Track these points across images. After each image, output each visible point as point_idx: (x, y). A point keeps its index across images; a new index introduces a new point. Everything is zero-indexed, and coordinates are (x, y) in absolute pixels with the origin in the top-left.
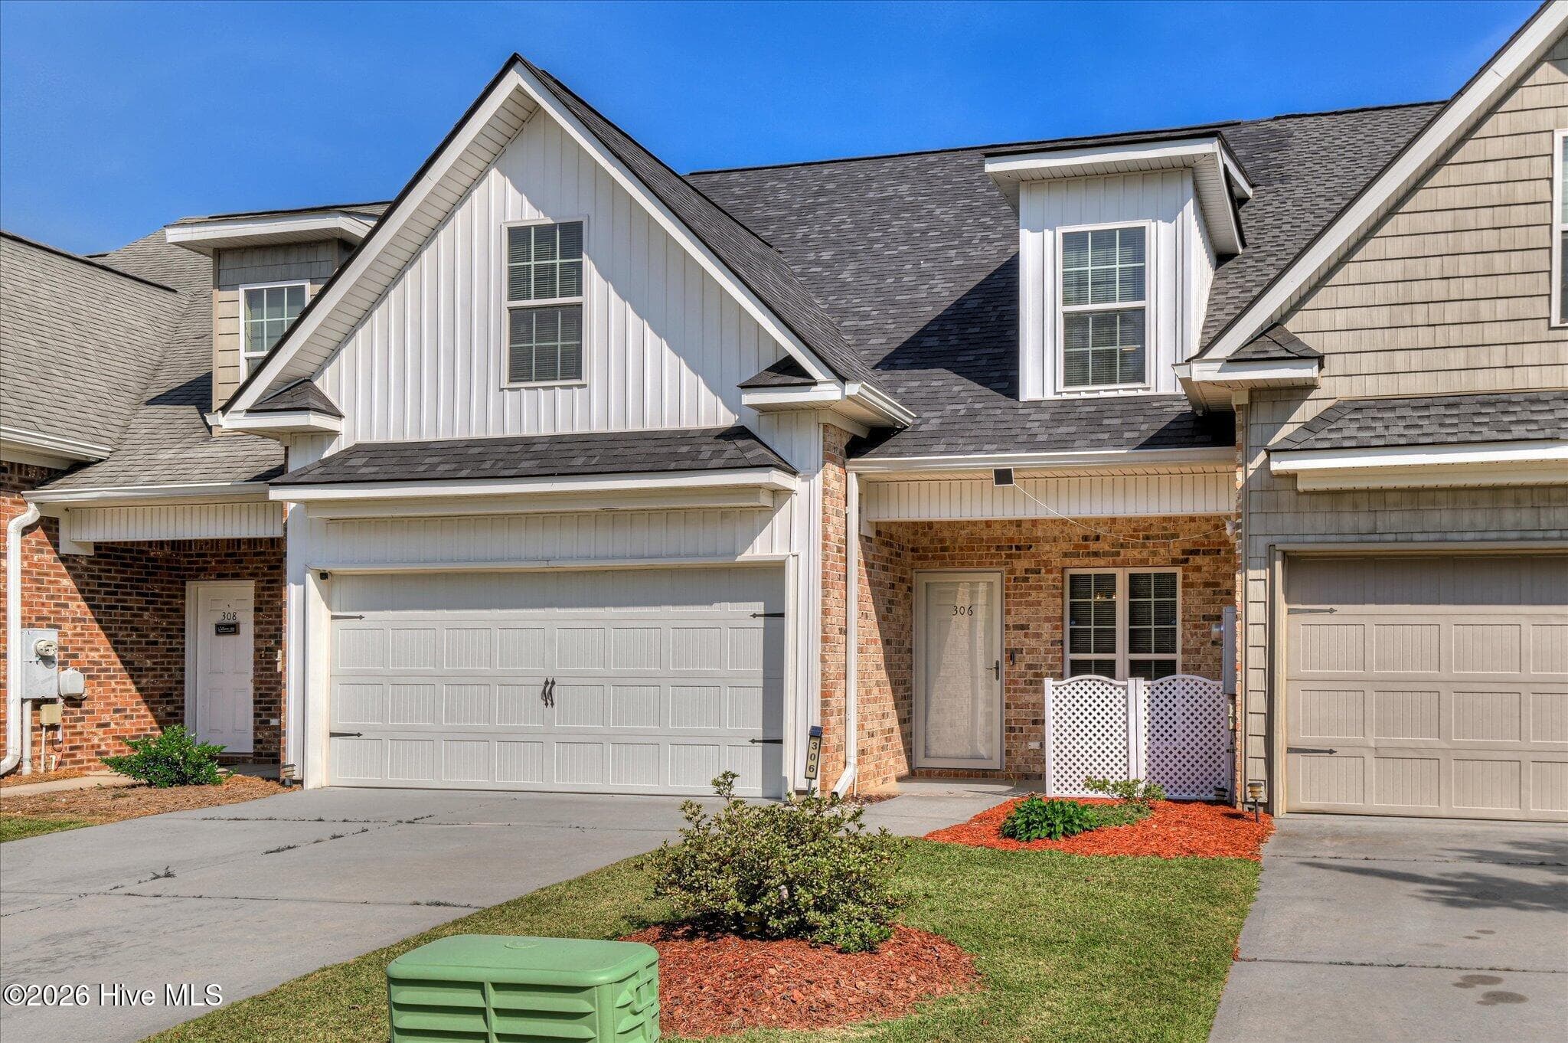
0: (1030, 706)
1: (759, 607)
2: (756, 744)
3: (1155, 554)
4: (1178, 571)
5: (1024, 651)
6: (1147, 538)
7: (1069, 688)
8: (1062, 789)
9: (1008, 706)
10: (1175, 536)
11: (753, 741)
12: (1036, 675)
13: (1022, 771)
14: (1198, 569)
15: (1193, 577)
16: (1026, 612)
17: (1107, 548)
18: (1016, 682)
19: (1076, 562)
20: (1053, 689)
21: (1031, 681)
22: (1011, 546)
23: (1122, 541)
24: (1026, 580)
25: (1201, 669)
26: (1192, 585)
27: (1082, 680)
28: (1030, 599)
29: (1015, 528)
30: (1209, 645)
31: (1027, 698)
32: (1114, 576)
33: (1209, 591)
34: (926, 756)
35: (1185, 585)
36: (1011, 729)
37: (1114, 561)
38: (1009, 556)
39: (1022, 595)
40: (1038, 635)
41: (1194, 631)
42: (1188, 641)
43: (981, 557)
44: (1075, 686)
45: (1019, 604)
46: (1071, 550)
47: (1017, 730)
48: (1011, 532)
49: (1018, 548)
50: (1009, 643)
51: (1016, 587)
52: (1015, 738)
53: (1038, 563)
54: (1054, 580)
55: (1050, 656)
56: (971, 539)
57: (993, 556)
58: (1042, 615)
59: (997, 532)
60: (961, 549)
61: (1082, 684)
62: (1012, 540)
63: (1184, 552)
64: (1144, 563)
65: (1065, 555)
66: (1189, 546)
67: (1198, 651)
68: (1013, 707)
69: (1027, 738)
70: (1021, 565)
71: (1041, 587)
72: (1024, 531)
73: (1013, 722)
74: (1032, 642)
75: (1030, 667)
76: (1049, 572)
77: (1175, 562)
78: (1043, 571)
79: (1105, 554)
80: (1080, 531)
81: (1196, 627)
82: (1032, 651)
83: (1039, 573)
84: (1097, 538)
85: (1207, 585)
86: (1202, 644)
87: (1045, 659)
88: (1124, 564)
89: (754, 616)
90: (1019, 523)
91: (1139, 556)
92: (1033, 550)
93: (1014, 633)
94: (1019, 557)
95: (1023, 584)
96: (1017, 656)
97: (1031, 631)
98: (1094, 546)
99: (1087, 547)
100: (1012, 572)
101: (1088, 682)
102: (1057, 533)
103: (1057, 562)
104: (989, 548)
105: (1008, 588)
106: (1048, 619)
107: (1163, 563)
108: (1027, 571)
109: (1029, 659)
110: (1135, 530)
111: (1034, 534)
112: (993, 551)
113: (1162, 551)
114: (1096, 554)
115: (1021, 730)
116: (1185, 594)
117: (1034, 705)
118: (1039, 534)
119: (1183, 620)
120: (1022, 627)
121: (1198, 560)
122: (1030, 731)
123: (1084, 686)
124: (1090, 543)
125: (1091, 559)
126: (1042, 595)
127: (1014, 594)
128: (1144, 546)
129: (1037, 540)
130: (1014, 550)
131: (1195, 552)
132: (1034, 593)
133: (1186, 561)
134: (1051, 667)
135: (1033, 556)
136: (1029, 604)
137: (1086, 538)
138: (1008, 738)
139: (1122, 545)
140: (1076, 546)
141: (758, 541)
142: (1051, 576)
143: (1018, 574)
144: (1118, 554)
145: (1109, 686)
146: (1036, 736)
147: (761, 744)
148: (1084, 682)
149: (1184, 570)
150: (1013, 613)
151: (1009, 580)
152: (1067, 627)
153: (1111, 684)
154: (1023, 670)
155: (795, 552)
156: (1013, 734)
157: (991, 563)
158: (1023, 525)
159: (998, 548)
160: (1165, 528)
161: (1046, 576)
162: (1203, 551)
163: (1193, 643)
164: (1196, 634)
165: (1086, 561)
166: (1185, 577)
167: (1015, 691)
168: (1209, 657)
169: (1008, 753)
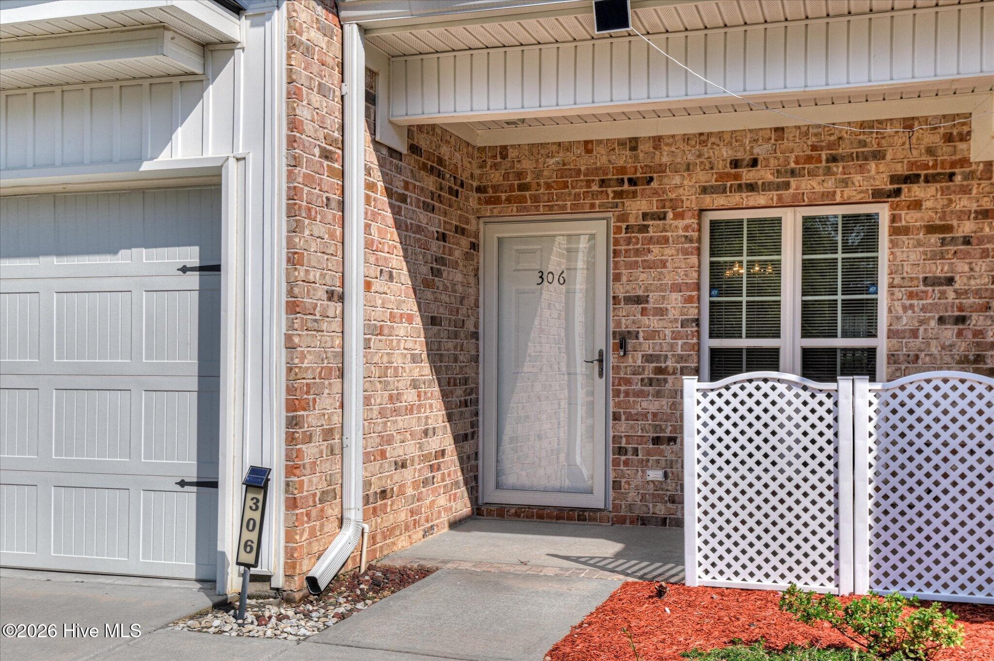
0: (650, 416)
1: (191, 255)
2: (187, 488)
3: (845, 183)
4: (883, 212)
5: (641, 335)
6: (834, 159)
7: (727, 395)
8: (714, 572)
9: (616, 417)
10: (878, 155)
11: (182, 484)
12: (659, 371)
13: (636, 512)
14: (917, 205)
15: (909, 218)
16: (644, 277)
17: (769, 177)
18: (628, 382)
19: (720, 200)
20: (698, 395)
21: (650, 379)
22: (622, 180)
23: (793, 165)
24: (644, 229)
25: (920, 361)
26: (906, 231)
27: (750, 381)
28: (650, 257)
29: (628, 153)
30: (933, 323)
31: (645, 404)
32: (778, 221)
33: (934, 238)
34: (498, 486)
35: (895, 231)
36: (621, 451)
37: (780, 198)
38: (619, 195)
39: (637, 252)
40: (661, 312)
41: (908, 303)
42: (898, 318)
43: (577, 196)
44: (739, 392)
45: (634, 265)
46: (714, 183)
47: (630, 452)
48: (623, 159)
49: (632, 182)
50: (618, 324)
51: (629, 241)
52: (626, 463)
53: (663, 203)
54: (686, 228)
55: (680, 342)
56: (563, 170)
57: (594, 195)
58: (668, 281)
59: (601, 158)
60: (548, 186)
61: (750, 388)
62: (622, 170)
63: (894, 179)
64: (828, 199)
65: (704, 190)
66: (901, 169)
67: (914, 334)
68: (623, 417)
69: (644, 464)
70: (637, 207)
71: (666, 240)
72: (641, 155)
73: (624, 440)
74: (653, 322)
75: (648, 358)
76: (679, 216)
77: (879, 196)
78: (670, 215)
79: (767, 187)
80: (727, 153)
81: (911, 296)
82: (652, 335)
83: (664, 218)
84: (754, 163)
85: (931, 229)
86: (922, 322)
87: (672, 347)
88: (794, 204)
89: (184, 269)
90: (633, 144)
91: (818, 189)
92: (654, 184)
93: (624, 309)
94: (634, 194)
95: (640, 236)
96: (631, 343)
97: (650, 306)
98: (748, 175)
99: (737, 177)
100: (623, 218)
101: (761, 384)
102: (691, 158)
103: (691, 200)
104: (589, 183)
105: (616, 242)
106: (676, 288)
107: (857, 198)
108: (645, 216)
109: (648, 347)
110: (814, 148)
111: (657, 161)
112: (595, 188)
113: (858, 178)
114: (751, 187)
115: (636, 452)
116: (893, 244)
117: (655, 415)
118: (665, 159)
119: (891, 286)
120: (638, 300)
121: (917, 191)
122: (649, 453)
123: (754, 392)
124: (743, 171)
125: (744, 195)
126: (668, 251)
127: (626, 251)
128: (828, 172)
129: (661, 169)
130: (626, 187)
131: (911, 179)
132: (656, 249)
133: (898, 192)
134: (681, 358)
135: (656, 193)
136: (649, 266)
137: (736, 164)
138: (616, 463)
139: (793, 173)
140: (721, 176)
141: (179, 134)
142: (681, 223)
143: (632, 221)
144: (787, 185)
145: (801, 392)
146: (658, 461)
147: (194, 489)
148: (755, 384)
149: (892, 208)
150: (624, 279)
151: (618, 230)
152: (706, 299)
153: (805, 388)
154: (639, 362)
155: (240, 151)
156: (623, 458)
157: (592, 206)
158: (641, 147)
159: (603, 183)
160: (863, 144)
161: (675, 223)
162: (926, 176)
163: (906, 321)
164: (912, 306)
165: (736, 198)
166: (894, 219)
167: (627, 394)
168: (934, 343)
169: (617, 485)
